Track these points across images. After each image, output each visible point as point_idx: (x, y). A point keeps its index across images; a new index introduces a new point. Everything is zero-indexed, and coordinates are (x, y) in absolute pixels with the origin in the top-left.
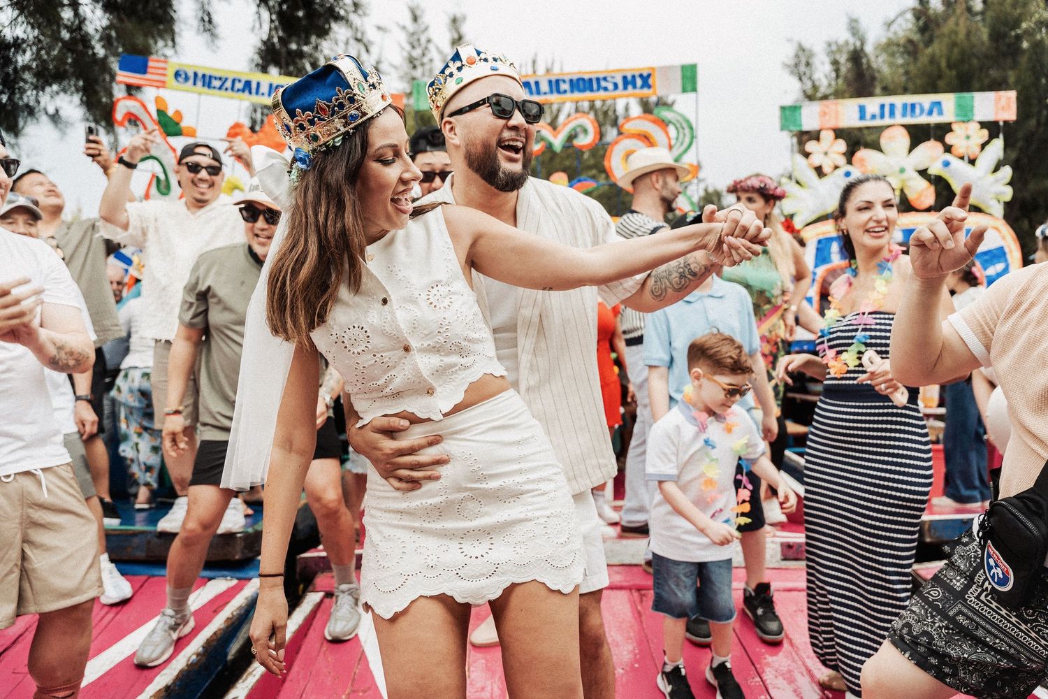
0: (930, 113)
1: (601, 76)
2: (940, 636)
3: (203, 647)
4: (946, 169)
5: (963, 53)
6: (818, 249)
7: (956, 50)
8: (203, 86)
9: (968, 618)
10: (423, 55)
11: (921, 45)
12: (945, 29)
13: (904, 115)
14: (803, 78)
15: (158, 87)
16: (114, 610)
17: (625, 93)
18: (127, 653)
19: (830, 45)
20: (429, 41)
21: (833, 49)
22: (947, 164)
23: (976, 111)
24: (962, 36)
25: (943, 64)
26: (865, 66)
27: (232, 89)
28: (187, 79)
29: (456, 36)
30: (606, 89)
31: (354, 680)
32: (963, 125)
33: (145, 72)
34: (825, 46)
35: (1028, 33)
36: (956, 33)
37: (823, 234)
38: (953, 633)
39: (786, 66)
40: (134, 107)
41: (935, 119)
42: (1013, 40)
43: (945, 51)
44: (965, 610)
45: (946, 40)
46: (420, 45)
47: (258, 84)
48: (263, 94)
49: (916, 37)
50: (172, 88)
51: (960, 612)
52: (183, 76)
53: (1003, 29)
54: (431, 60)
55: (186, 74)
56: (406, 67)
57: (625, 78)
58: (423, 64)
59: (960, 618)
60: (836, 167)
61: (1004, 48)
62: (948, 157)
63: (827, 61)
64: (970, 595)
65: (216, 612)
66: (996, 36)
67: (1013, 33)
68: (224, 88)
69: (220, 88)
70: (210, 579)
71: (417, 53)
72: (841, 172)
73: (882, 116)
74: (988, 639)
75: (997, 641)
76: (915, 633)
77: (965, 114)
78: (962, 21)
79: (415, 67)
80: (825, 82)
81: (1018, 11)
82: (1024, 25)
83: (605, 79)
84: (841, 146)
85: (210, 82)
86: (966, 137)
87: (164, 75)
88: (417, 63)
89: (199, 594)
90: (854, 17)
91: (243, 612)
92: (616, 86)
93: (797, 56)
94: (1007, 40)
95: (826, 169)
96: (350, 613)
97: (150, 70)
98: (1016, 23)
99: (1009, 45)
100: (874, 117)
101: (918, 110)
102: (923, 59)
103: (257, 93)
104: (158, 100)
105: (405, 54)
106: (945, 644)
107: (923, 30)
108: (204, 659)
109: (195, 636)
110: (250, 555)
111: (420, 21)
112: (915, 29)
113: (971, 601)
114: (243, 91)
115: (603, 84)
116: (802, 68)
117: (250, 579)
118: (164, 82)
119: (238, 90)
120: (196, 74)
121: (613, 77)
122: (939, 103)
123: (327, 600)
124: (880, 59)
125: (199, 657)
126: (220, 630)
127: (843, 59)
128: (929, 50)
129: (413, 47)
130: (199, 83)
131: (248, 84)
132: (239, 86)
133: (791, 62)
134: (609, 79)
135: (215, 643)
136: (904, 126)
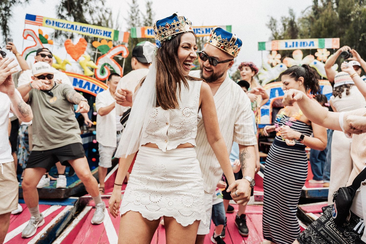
0: (310, 45)
1: (198, 28)
2: (314, 238)
3: (47, 231)
4: (315, 65)
5: (330, 22)
6: (271, 92)
7: (328, 21)
8: (56, 26)
9: (325, 232)
10: (136, 15)
11: (315, 19)
12: (323, 13)
13: (301, 46)
14: (273, 29)
15: (39, 26)
16: (15, 216)
17: (206, 34)
18: (19, 233)
19: (282, 18)
20: (139, 10)
21: (284, 20)
22: (315, 63)
23: (325, 45)
24: (330, 16)
25: (323, 25)
26: (294, 27)
27: (67, 28)
28: (50, 23)
29: (149, 9)
30: (199, 33)
31: (100, 239)
32: (321, 50)
33: (35, 20)
34: (281, 18)
35: (353, 16)
36: (327, 15)
37: (273, 87)
38: (319, 238)
39: (267, 25)
40: (31, 32)
41: (311, 47)
42: (347, 18)
43: (323, 21)
44: (324, 229)
45: (324, 18)
46: (135, 11)
47: (76, 26)
48: (78, 30)
49: (313, 16)
50: (45, 26)
51: (322, 230)
52: (49, 22)
53: (344, 14)
54: (139, 18)
55: (50, 22)
56: (130, 20)
57: (206, 29)
58: (136, 19)
59: (322, 232)
60: (277, 64)
61: (344, 21)
62: (316, 61)
63: (281, 24)
64: (327, 224)
65: (53, 218)
66: (342, 16)
67: (348, 15)
68: (64, 27)
69: (62, 27)
70: (52, 205)
71: (134, 15)
72: (279, 65)
73: (293, 46)
74: (331, 241)
75: (335, 242)
76: (306, 237)
77: (322, 46)
78: (330, 11)
79: (133, 20)
80: (280, 31)
81: (350, 7)
82: (352, 13)
83: (199, 29)
84: (279, 56)
85: (59, 25)
86: (322, 54)
87: (42, 21)
88: (134, 18)
89: (47, 211)
90: (291, 8)
91: (62, 218)
92: (203, 32)
93: (271, 22)
94: (346, 18)
95: (274, 64)
96: (101, 214)
97: (36, 19)
98: (349, 12)
99: (346, 20)
100: (290, 46)
101: (305, 44)
102: (316, 24)
103: (76, 29)
104: (39, 30)
105: (130, 15)
106: (316, 242)
107: (315, 14)
108: (47, 236)
109: (45, 226)
110: (66, 197)
111: (135, 3)
112: (313, 13)
113: (326, 226)
114: (71, 28)
115: (199, 31)
116: (272, 26)
117: (66, 206)
118: (42, 24)
119: (69, 28)
120: (53, 22)
121: (202, 29)
122: (313, 42)
123: (93, 209)
124: (300, 24)
125: (45, 235)
126: (53, 225)
127: (287, 23)
128: (318, 21)
129: (133, 13)
130: (55, 25)
131: (72, 26)
132: (69, 26)
133: (269, 23)
134: (201, 29)
135: (51, 230)
136: (301, 50)
